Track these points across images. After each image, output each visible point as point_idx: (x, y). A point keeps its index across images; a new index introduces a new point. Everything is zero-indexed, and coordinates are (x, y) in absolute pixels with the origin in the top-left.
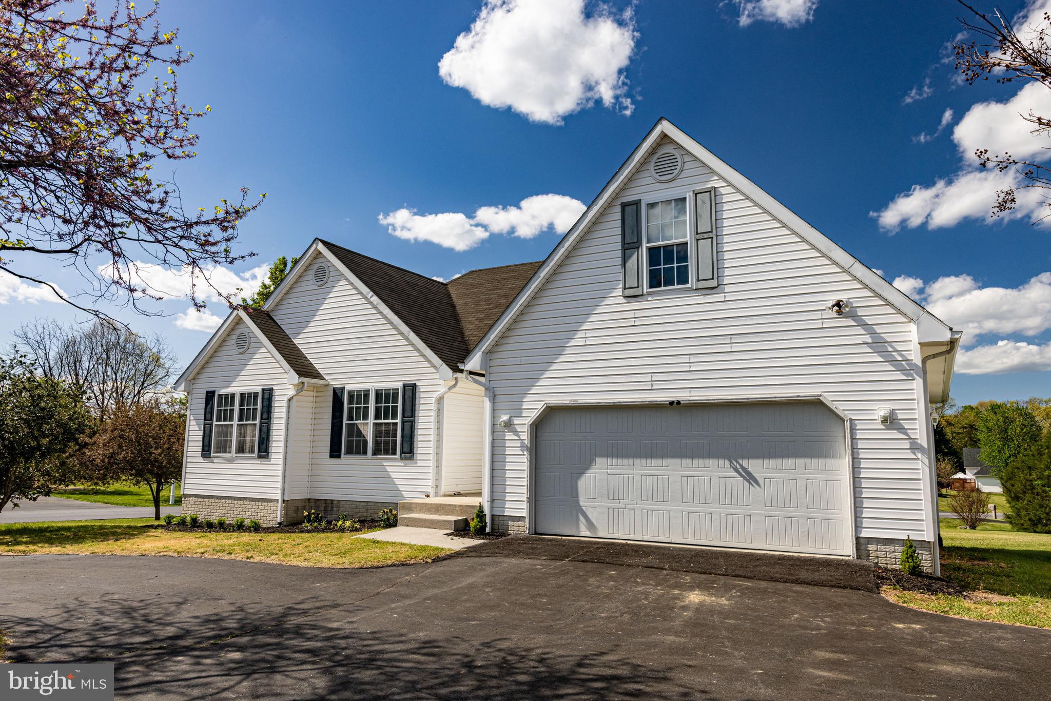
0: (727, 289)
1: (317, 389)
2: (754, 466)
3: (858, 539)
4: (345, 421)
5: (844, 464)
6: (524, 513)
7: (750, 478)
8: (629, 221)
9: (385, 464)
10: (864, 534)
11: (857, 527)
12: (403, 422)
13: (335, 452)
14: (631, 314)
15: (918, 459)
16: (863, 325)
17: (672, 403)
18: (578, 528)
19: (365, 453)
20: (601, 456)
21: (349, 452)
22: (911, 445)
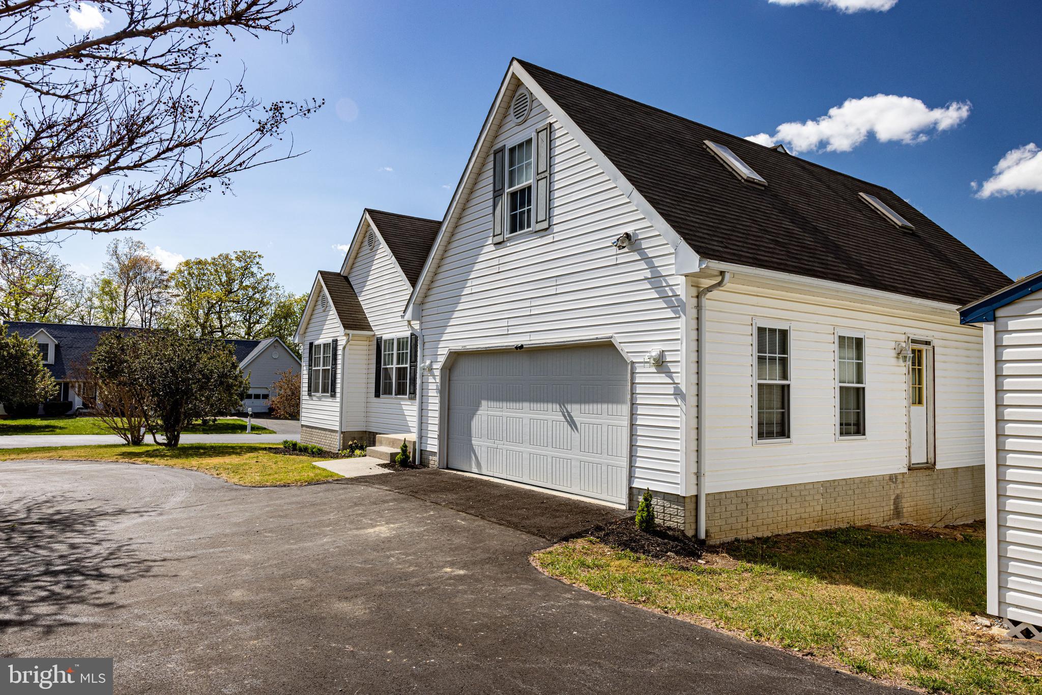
0: (556, 229)
1: (369, 338)
2: (575, 409)
3: (631, 488)
4: (382, 367)
5: (625, 409)
6: (436, 450)
7: (572, 423)
8: (498, 169)
9: (402, 403)
10: (636, 485)
11: (631, 477)
12: (410, 367)
13: (377, 395)
14: (496, 262)
15: (678, 406)
16: (646, 258)
17: (516, 348)
18: (470, 466)
19: (390, 393)
20: (484, 399)
21: (385, 393)
22: (675, 391)
